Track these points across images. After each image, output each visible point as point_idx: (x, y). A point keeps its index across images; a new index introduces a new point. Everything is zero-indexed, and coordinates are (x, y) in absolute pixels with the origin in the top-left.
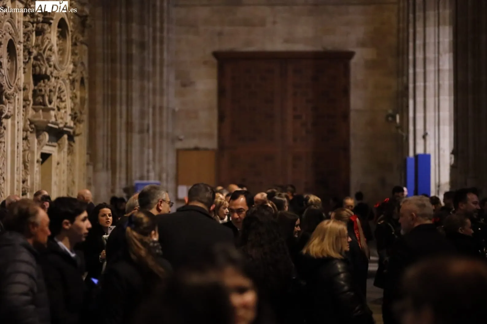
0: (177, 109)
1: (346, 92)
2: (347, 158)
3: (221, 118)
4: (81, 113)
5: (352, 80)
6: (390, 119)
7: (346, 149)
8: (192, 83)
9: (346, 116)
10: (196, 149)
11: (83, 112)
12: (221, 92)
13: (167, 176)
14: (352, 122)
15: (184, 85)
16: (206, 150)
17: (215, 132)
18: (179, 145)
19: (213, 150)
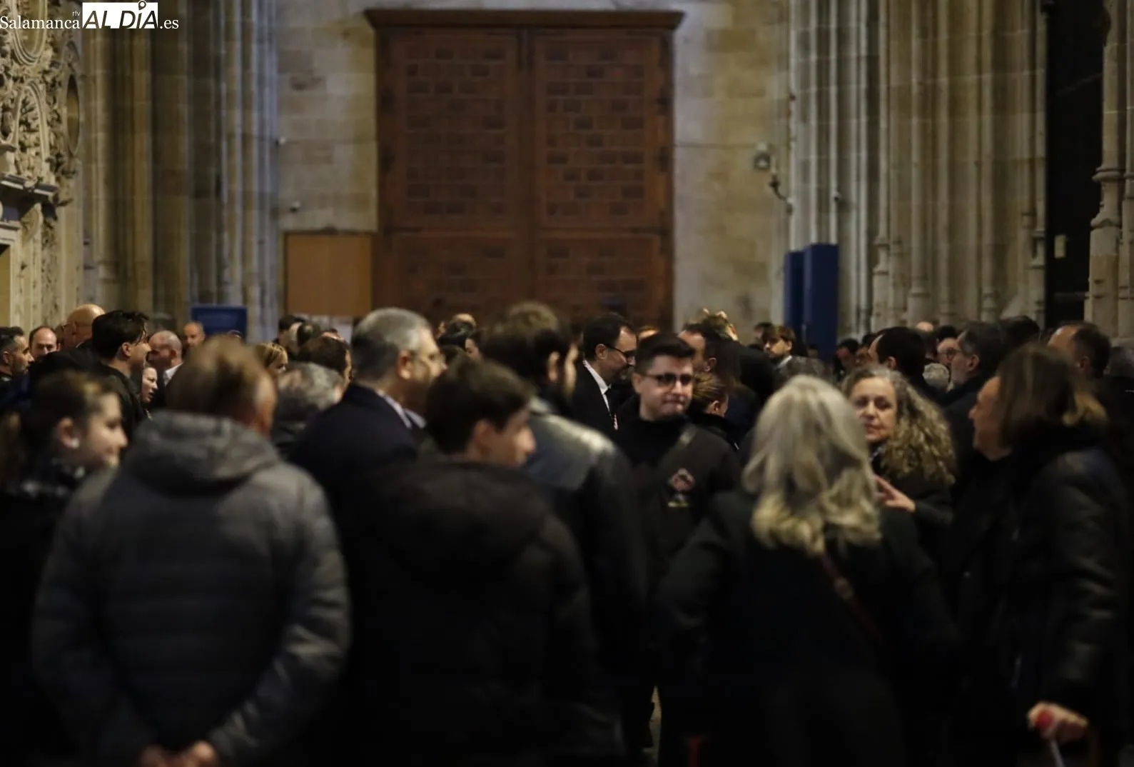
0: (282, 141)
1: (665, 103)
2: (668, 251)
3: (386, 162)
4: (71, 155)
5: (679, 75)
6: (763, 164)
7: (665, 232)
8: (317, 82)
9: (665, 160)
10: (330, 232)
11: (75, 152)
12: (385, 101)
13: (263, 293)
14: (678, 171)
15: (299, 86)
16: (352, 233)
17: (373, 193)
18: (289, 222)
19: (367, 233)
